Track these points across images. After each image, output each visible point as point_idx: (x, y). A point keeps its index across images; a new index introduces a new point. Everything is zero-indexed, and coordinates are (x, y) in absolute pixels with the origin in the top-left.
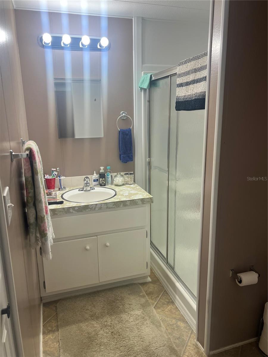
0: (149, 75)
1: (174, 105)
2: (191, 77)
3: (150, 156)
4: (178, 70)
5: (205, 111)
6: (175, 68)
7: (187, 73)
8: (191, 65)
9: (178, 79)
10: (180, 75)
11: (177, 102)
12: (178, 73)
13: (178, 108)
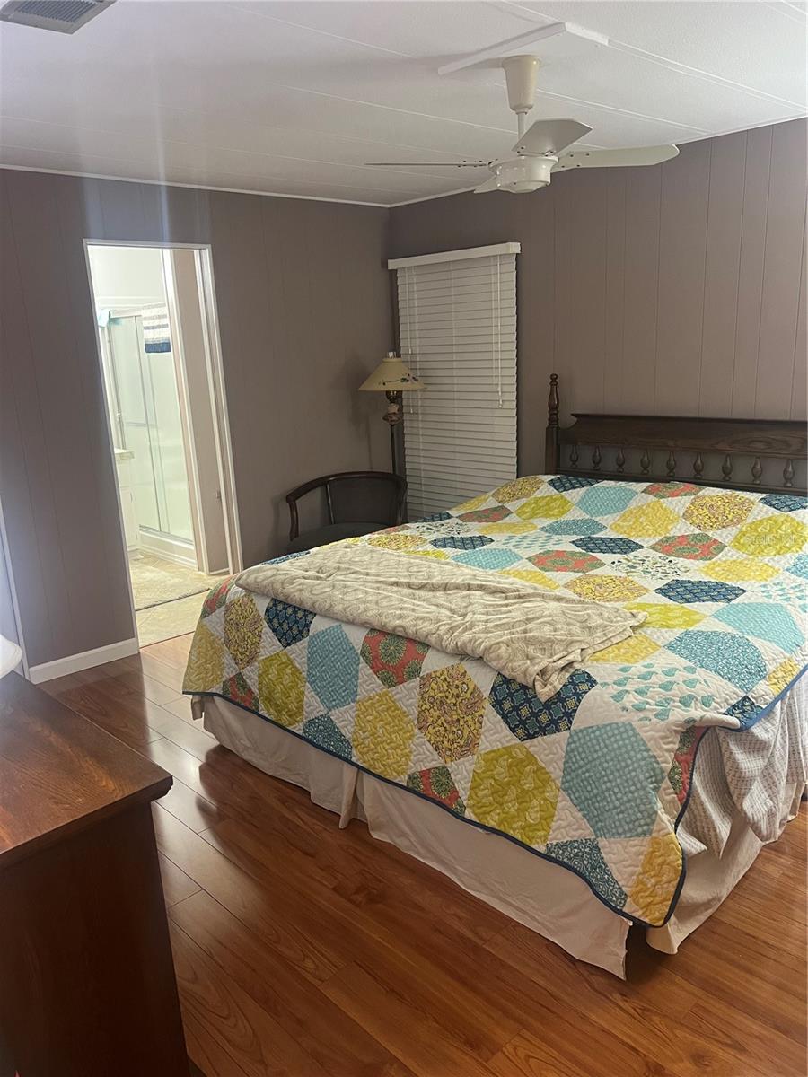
0: (107, 311)
1: (143, 348)
5: (172, 353)
6: (139, 309)
7: (152, 318)
8: (155, 312)
9: (144, 322)
10: (145, 319)
11: (146, 345)
12: (143, 316)
13: (148, 351)
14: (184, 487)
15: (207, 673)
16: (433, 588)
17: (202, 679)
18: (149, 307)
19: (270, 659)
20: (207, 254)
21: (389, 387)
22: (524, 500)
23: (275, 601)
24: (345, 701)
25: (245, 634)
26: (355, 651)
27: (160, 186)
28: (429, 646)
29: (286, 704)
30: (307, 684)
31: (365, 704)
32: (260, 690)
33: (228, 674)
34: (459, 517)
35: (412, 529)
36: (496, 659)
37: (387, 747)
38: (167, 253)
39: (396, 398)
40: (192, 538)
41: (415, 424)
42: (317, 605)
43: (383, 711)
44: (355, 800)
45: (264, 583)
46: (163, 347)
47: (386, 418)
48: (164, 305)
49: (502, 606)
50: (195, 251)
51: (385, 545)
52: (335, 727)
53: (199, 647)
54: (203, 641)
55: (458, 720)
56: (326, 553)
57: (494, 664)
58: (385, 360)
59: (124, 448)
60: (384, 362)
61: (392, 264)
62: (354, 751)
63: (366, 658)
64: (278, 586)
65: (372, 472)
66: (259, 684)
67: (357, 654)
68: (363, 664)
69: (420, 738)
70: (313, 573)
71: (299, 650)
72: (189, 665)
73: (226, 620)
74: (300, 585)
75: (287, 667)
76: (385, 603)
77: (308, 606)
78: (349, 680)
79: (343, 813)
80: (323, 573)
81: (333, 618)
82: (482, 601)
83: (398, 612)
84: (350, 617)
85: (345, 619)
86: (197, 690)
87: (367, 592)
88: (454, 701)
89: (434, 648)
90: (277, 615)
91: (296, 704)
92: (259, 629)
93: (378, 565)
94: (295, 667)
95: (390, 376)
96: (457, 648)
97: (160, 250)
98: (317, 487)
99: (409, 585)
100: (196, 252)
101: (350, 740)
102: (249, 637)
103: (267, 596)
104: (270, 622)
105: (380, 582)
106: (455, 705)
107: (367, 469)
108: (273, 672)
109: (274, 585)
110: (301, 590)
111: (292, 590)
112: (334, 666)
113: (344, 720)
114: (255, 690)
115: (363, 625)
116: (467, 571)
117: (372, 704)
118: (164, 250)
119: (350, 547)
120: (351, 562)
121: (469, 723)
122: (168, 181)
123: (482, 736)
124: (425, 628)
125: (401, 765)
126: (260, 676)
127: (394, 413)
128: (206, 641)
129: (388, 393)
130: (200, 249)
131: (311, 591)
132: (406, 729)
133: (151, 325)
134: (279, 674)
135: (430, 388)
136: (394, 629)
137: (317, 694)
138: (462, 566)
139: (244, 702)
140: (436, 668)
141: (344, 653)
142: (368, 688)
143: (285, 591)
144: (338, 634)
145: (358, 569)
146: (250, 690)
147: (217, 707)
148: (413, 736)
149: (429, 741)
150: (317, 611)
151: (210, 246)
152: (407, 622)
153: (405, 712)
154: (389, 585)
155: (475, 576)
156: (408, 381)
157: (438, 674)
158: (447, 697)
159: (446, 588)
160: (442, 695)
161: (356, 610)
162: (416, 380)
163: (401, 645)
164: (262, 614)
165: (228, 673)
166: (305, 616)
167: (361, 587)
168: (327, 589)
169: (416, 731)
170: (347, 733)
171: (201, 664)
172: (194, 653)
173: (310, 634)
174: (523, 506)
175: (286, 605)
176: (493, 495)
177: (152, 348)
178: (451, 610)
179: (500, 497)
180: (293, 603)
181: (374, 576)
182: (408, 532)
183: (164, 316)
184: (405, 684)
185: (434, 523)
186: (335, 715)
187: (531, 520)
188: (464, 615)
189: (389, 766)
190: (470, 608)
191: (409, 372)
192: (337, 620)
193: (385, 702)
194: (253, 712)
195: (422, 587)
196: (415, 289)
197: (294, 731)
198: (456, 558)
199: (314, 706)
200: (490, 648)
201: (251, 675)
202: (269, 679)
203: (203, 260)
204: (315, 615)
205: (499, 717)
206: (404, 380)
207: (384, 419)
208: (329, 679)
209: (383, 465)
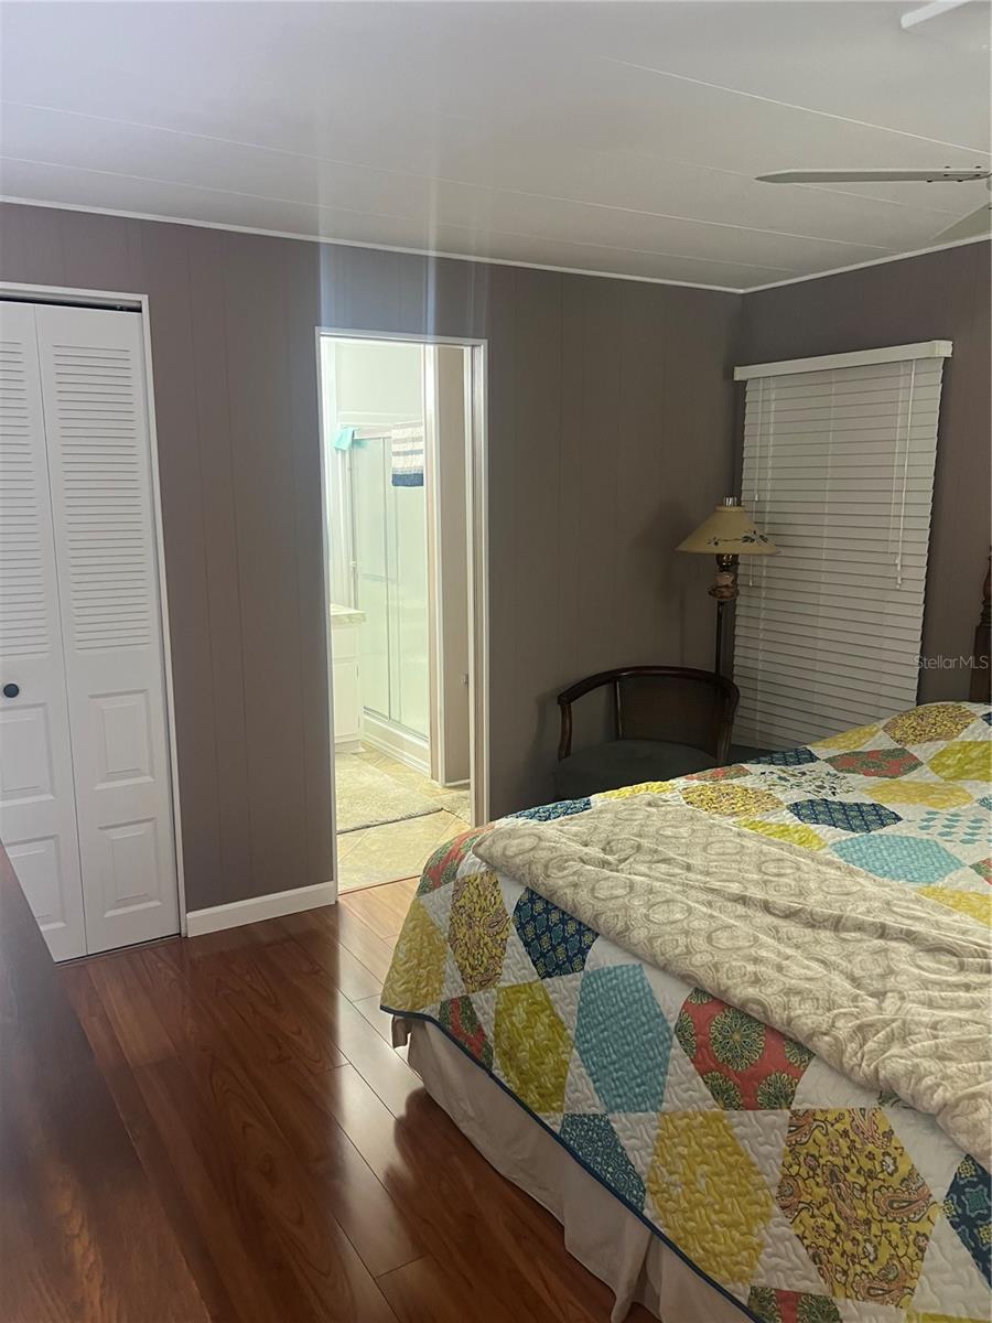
0: (351, 430)
1: (390, 479)
2: (409, 447)
3: (354, 559)
4: (396, 434)
5: (424, 487)
6: (389, 429)
7: (405, 441)
8: (408, 433)
9: (393, 446)
10: (396, 441)
11: (394, 475)
12: (394, 438)
13: (395, 483)
14: (425, 661)
15: (419, 982)
16: (813, 922)
17: (411, 991)
18: (402, 426)
19: (516, 989)
20: (481, 354)
21: (723, 549)
22: (941, 745)
23: (533, 895)
24: (639, 1104)
25: (481, 937)
26: (665, 1021)
27: (427, 257)
28: (811, 1055)
29: (536, 1074)
30: (574, 1050)
31: (678, 1123)
32: (497, 1035)
33: (450, 991)
34: (828, 760)
35: (754, 776)
36: (967, 1132)
37: (714, 1217)
38: (431, 350)
39: (728, 564)
40: (428, 734)
41: (754, 603)
42: (602, 920)
43: (709, 1147)
44: (643, 1278)
45: (518, 860)
46: (416, 480)
47: (714, 591)
48: (421, 424)
49: (957, 986)
50: (465, 349)
51: (712, 804)
52: (617, 1143)
53: (410, 941)
54: (418, 930)
55: (868, 1222)
56: (617, 813)
57: (963, 1140)
58: (719, 508)
59: (356, 608)
60: (716, 511)
61: (740, 373)
62: (648, 1199)
63: (684, 1042)
64: (538, 869)
65: (682, 669)
66: (496, 1026)
67: (668, 1029)
68: (677, 1050)
69: (779, 1226)
70: (594, 851)
71: (564, 989)
72: (393, 966)
73: (454, 906)
74: (575, 873)
75: (543, 1011)
76: (723, 939)
77: (586, 915)
78: (649, 1070)
79: (622, 1294)
80: (612, 852)
81: (627, 950)
82: (916, 971)
83: (750, 968)
84: (661, 959)
85: (648, 959)
86: (402, 1008)
87: (690, 910)
88: (861, 1181)
89: (820, 1059)
90: (533, 918)
91: (553, 1079)
92: (503, 936)
93: (705, 849)
94: (556, 1015)
95: (726, 533)
96: (877, 1079)
97: (422, 346)
98: (601, 685)
99: (767, 907)
100: (467, 351)
101: (644, 1178)
102: (485, 944)
103: (520, 882)
104: (521, 928)
105: (712, 890)
106: (863, 1190)
107: (677, 664)
108: (520, 1012)
109: (533, 868)
110: (575, 885)
111: (561, 882)
112: (625, 1037)
113: (635, 1133)
114: (489, 1031)
115: (685, 978)
116: (871, 888)
117: (690, 1128)
118: (428, 347)
119: (657, 806)
120: (659, 837)
121: (894, 1238)
122: (437, 250)
123: (922, 1277)
124: (807, 1017)
125: (738, 1263)
126: (498, 1012)
127: (727, 586)
128: (422, 931)
129: (719, 557)
130: (473, 346)
131: (593, 889)
132: (754, 1197)
133: (402, 450)
134: (528, 1021)
135: (784, 552)
136: (745, 1003)
137: (591, 1075)
138: (857, 873)
139: (471, 1045)
140: (827, 1105)
141: (644, 1019)
142: (685, 1096)
143: (550, 882)
144: (636, 983)
145: (672, 855)
146: (480, 1030)
147: (429, 1038)
148: (769, 1216)
149: (801, 1238)
150: (602, 930)
151: (485, 341)
152: (770, 995)
153: (754, 1165)
154: (729, 900)
155: (888, 903)
156: (753, 540)
157: (831, 1118)
158: (847, 1169)
159: (837, 924)
160: (838, 1161)
161: (671, 946)
162: (765, 540)
163: (754, 1035)
164: (510, 911)
165: (452, 989)
166: (580, 932)
167: (679, 897)
168: (620, 892)
169: (776, 1209)
170: (640, 1160)
171: (411, 968)
172: (403, 948)
173: (587, 967)
174: (942, 754)
175: (550, 906)
176: (886, 729)
177: (400, 480)
178: (853, 979)
179: (898, 734)
180: (562, 907)
181: (701, 873)
182: (747, 782)
183: (419, 439)
184: (759, 1113)
185: (790, 768)
186: (619, 1121)
187: (959, 784)
188: (880, 995)
189: (715, 1256)
190: (891, 982)
191: (755, 527)
192: (635, 956)
193: (716, 1132)
194: (482, 1065)
195: (790, 915)
196: (773, 408)
197: (547, 1122)
198: (839, 848)
199: (583, 1094)
200: (957, 1105)
201: (485, 1004)
202: (513, 1024)
203: (475, 361)
204: (597, 935)
205: (968, 1254)
206: (747, 539)
207: (710, 593)
208: (614, 1057)
209: (703, 660)
